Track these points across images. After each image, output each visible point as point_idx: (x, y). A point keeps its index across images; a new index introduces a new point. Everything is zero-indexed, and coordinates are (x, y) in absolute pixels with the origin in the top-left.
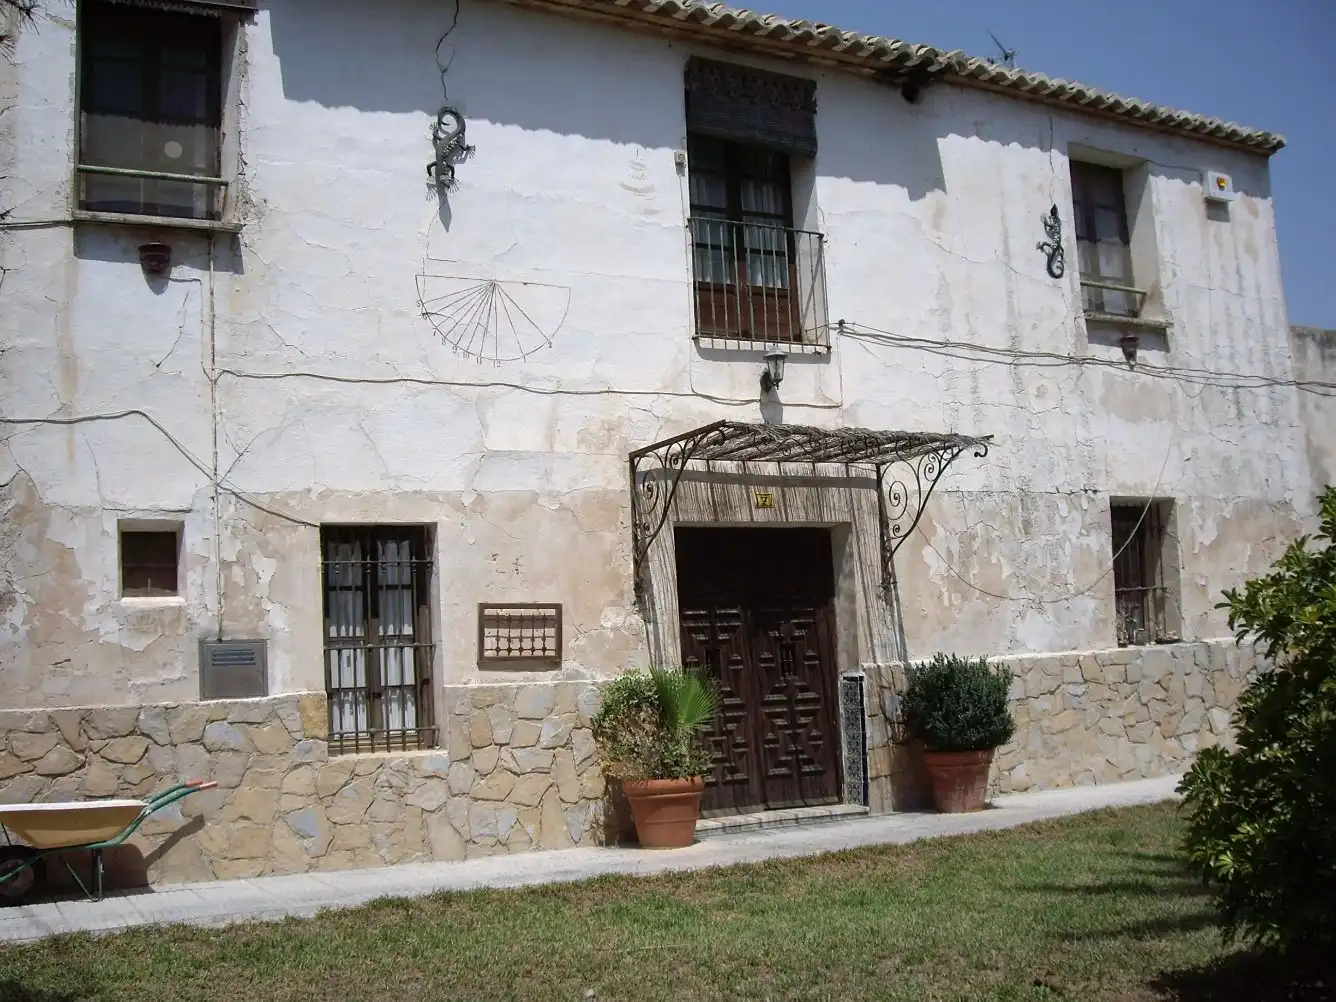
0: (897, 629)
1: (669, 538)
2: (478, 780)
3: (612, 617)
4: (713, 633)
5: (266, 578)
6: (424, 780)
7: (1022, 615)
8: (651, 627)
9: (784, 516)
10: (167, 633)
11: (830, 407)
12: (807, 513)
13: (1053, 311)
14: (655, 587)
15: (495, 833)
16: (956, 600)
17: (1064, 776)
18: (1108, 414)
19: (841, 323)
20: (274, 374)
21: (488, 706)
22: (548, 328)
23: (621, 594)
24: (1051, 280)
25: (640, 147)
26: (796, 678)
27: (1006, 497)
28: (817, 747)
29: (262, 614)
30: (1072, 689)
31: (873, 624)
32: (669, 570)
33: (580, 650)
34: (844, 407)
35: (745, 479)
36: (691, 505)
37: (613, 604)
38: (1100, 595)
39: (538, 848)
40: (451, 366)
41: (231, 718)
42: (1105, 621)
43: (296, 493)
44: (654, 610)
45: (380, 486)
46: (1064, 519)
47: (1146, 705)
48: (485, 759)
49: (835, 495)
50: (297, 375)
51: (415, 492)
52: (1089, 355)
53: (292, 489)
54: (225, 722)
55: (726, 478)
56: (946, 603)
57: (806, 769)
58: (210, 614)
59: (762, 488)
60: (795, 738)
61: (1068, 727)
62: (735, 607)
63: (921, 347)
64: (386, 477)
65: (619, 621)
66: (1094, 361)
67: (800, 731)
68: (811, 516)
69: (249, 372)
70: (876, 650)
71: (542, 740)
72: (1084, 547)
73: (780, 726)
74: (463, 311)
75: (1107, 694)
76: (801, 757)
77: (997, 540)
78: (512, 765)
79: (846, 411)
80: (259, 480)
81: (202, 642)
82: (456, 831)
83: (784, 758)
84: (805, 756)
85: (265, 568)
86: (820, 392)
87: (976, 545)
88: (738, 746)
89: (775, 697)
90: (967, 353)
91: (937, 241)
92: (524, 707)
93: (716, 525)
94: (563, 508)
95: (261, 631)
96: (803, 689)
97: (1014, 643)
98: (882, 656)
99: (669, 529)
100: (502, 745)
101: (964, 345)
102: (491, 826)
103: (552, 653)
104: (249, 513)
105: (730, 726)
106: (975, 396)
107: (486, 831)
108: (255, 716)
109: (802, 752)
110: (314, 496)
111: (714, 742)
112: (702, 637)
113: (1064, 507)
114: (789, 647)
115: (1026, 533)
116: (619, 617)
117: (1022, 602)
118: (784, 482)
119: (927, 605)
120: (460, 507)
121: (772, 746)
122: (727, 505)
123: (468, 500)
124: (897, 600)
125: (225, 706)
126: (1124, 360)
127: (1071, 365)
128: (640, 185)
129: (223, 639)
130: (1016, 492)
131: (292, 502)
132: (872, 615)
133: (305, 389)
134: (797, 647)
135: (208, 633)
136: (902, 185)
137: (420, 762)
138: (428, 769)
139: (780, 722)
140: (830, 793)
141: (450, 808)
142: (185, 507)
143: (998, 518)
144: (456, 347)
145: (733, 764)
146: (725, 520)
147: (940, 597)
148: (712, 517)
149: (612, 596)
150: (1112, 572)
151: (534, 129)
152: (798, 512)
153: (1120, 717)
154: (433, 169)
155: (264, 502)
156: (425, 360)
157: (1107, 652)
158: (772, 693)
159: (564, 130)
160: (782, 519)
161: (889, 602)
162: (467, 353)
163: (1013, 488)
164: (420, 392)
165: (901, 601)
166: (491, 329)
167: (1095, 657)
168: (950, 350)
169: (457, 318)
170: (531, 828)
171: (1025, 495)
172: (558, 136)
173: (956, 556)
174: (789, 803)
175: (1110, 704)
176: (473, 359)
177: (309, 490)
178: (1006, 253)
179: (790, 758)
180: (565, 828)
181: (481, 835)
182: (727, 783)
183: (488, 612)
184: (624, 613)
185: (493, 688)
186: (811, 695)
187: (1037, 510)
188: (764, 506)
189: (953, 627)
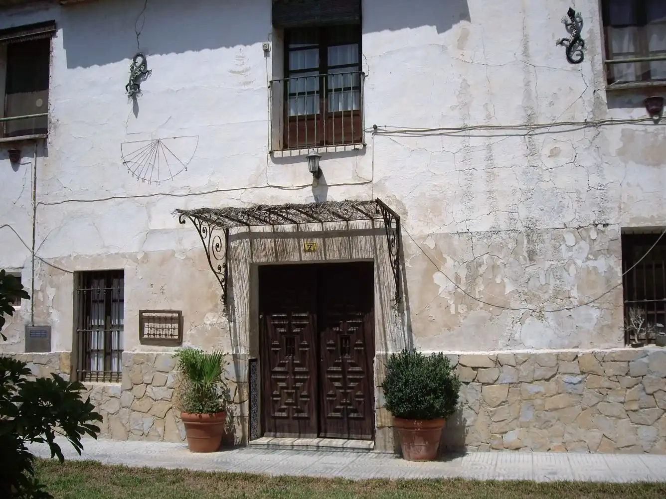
0: (406, 329)
1: (246, 273)
2: (135, 400)
3: (211, 318)
4: (290, 327)
5: (51, 298)
6: (110, 398)
7: (521, 321)
8: (232, 324)
9: (323, 256)
10: (14, 322)
11: (362, 184)
12: (340, 254)
13: (571, 89)
14: (236, 301)
15: (142, 429)
16: (462, 309)
17: (557, 443)
18: (626, 162)
19: (375, 127)
20: (58, 202)
21: (142, 363)
22: (185, 161)
23: (216, 306)
24: (571, 66)
25: (242, 47)
26: (349, 357)
27: (512, 234)
28: (360, 402)
29: (49, 314)
30: (566, 378)
31: (387, 325)
32: (245, 291)
33: (192, 336)
34: (374, 182)
35: (298, 235)
36: (261, 253)
37: (212, 311)
38: (606, 306)
39: (163, 440)
40: (136, 187)
41: (34, 361)
42: (611, 327)
43: (64, 257)
44: (234, 314)
45: (100, 251)
46: (570, 248)
47: (652, 394)
48: (139, 390)
49: (363, 242)
50: (68, 201)
51: (116, 254)
52: (608, 117)
53: (64, 256)
54: (32, 363)
55: (285, 235)
56: (453, 311)
57: (352, 415)
58: (29, 314)
59: (309, 240)
60: (345, 395)
61: (561, 407)
62: (305, 312)
63: (441, 134)
64: (104, 247)
65: (215, 320)
66: (612, 122)
67: (348, 391)
68: (343, 255)
69: (49, 202)
70: (388, 343)
71: (168, 383)
72: (591, 269)
73: (336, 387)
74: (142, 158)
75: (607, 384)
76: (349, 407)
77: (502, 266)
78: (152, 395)
79: (376, 184)
80: (50, 252)
81: (26, 327)
82: (123, 425)
83: (338, 407)
84: (351, 407)
85: (51, 292)
86: (356, 175)
87: (482, 270)
88: (302, 397)
89: (335, 369)
90: (484, 132)
91: (461, 58)
92: (159, 365)
93: (277, 263)
94: (188, 258)
95: (49, 322)
96: (353, 365)
97: (512, 341)
98: (393, 347)
99: (246, 267)
100: (148, 384)
101: (481, 127)
102: (140, 425)
103: (177, 337)
104: (46, 267)
105: (298, 384)
106: (489, 162)
107: (137, 427)
108: (44, 361)
109: (350, 404)
110: (72, 258)
111: (287, 393)
112: (283, 330)
113: (570, 239)
114: (346, 338)
115: (530, 260)
116: (214, 318)
117: (523, 311)
118: (325, 235)
119: (434, 312)
120: (136, 260)
121: (331, 398)
122: (284, 251)
123: (140, 257)
124: (408, 309)
125: (33, 356)
126: (648, 116)
127: (587, 129)
128: (240, 69)
129: (35, 325)
130: (522, 229)
131: (63, 262)
132: (386, 319)
133: (71, 207)
134: (351, 337)
135: (28, 322)
136: (431, 25)
137: (108, 389)
138: (111, 392)
139: (337, 384)
140: (367, 432)
141: (121, 413)
142: (21, 267)
143: (505, 250)
144: (139, 178)
145: (299, 407)
146: (282, 260)
147: (448, 307)
148: (274, 259)
149: (211, 306)
150: (621, 287)
151: (183, 52)
152: (335, 253)
153: (621, 402)
154: (128, 87)
155: (52, 262)
156: (123, 186)
157: (608, 351)
158: (334, 366)
159: (198, 49)
160: (322, 258)
161: (400, 311)
162: (144, 180)
163: (520, 227)
164: (121, 203)
165: (411, 310)
166: (156, 166)
167: (595, 354)
168: (468, 133)
169: (139, 162)
170: (160, 430)
171: (531, 232)
172: (196, 53)
173: (463, 280)
174: (339, 435)
175: (609, 392)
176: (147, 182)
177: (70, 256)
178: (526, 54)
179: (342, 407)
180: (177, 432)
181: (134, 429)
182: (294, 418)
183: (144, 314)
184: (217, 316)
185: (144, 354)
186: (357, 369)
187: (543, 242)
188: (309, 250)
189: (457, 328)
